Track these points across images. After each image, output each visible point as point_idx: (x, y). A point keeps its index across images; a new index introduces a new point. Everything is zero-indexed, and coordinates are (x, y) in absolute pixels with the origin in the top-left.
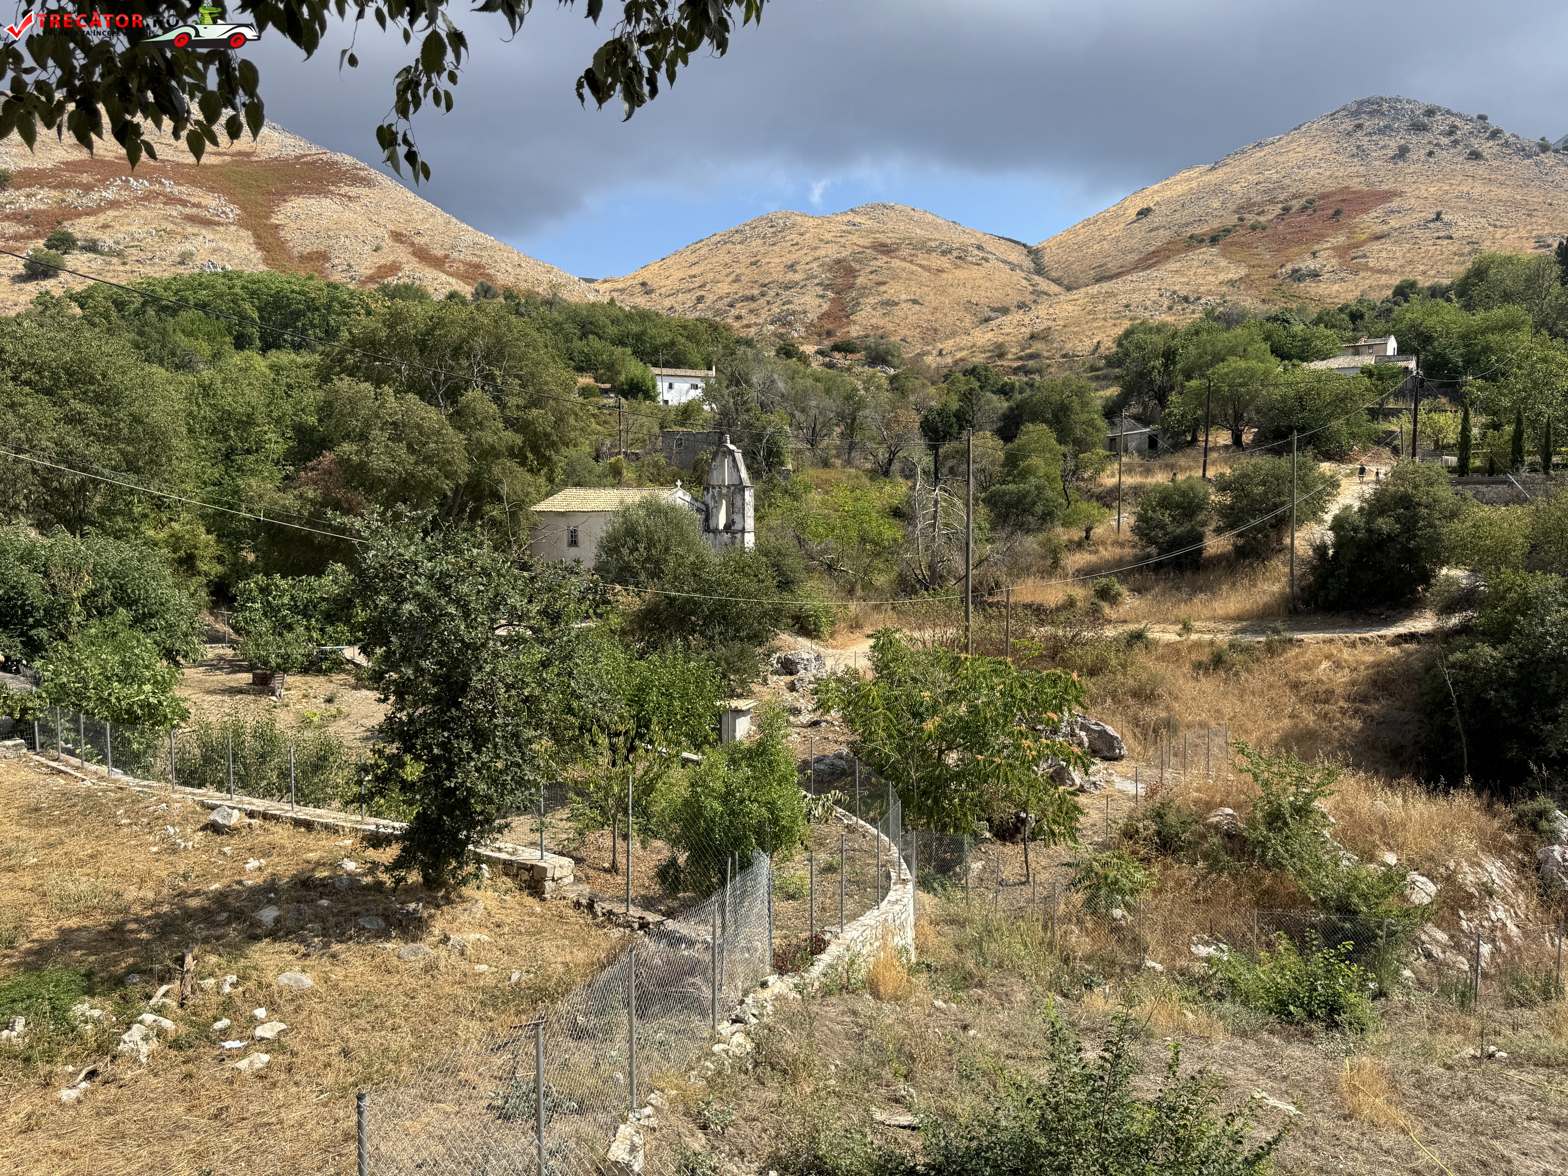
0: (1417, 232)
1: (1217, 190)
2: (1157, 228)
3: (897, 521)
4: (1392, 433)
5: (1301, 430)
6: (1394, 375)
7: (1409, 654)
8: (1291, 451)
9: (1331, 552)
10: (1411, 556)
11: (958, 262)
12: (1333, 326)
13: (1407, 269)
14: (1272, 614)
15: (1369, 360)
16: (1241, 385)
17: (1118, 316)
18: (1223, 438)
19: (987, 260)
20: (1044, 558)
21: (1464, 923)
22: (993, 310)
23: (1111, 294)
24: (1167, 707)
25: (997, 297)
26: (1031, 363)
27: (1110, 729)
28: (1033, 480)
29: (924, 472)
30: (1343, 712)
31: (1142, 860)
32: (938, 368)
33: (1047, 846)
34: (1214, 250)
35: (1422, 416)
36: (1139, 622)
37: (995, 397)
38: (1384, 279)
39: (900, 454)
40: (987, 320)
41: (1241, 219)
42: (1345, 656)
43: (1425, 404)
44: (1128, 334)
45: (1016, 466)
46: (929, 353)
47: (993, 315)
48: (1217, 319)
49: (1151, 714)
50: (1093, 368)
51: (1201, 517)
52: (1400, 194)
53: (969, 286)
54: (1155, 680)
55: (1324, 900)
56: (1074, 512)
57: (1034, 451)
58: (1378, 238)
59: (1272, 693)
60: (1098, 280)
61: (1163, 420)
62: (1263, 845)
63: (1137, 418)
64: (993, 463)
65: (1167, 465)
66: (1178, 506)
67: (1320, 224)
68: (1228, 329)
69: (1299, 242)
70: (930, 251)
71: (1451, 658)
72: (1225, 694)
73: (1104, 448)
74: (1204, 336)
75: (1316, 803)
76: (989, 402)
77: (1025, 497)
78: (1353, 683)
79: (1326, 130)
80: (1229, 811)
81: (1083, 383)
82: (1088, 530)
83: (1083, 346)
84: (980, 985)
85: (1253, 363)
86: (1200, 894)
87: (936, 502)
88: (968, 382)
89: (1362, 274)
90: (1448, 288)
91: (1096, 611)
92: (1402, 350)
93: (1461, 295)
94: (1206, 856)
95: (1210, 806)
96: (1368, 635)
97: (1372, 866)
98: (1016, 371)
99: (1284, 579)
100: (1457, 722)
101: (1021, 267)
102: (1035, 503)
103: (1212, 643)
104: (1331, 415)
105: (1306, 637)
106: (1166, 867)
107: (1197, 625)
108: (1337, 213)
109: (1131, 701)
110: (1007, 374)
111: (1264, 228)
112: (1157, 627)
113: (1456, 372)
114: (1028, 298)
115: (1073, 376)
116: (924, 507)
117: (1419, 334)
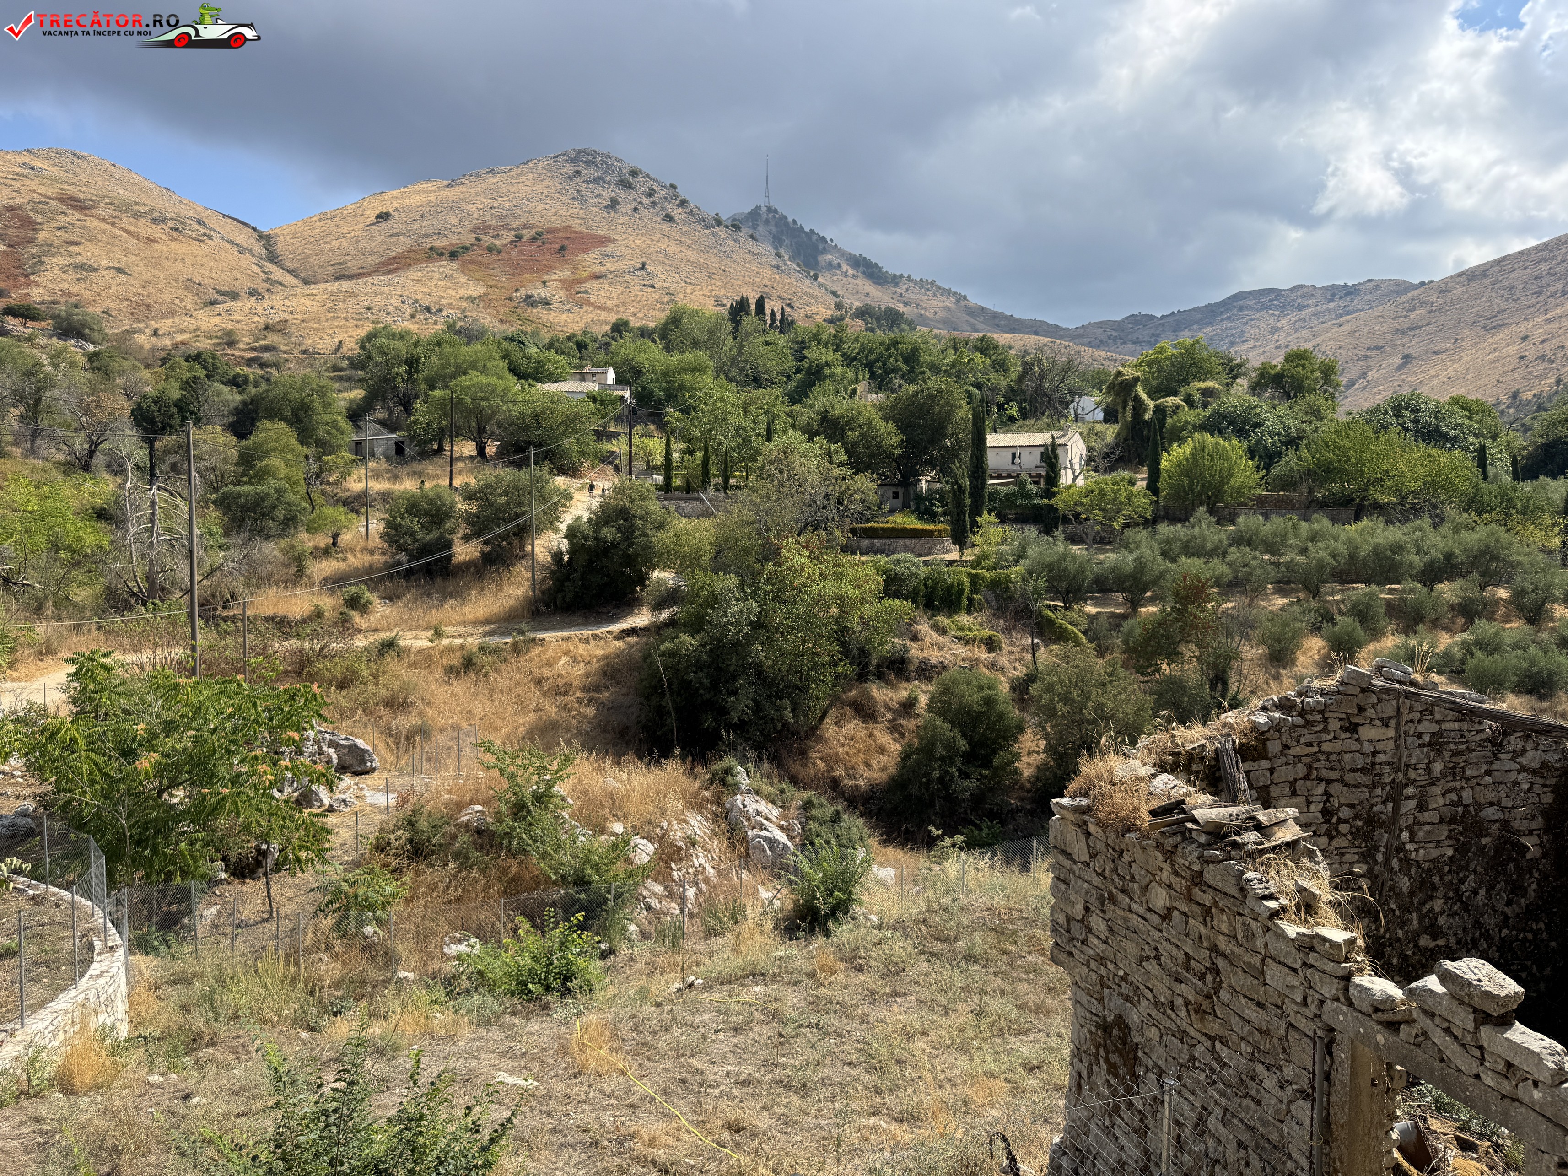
0: (628, 278)
1: (454, 207)
2: (397, 235)
3: (102, 525)
4: (613, 453)
5: (538, 445)
6: (613, 402)
7: (631, 646)
8: (528, 465)
9: (566, 558)
10: (630, 560)
11: (174, 234)
12: (563, 353)
13: (622, 309)
14: (518, 616)
15: (592, 387)
16: (482, 399)
17: (360, 318)
18: (468, 448)
19: (210, 237)
20: (287, 566)
21: (675, 873)
22: (219, 292)
23: (352, 294)
24: (420, 714)
25: (225, 280)
26: (266, 356)
27: (361, 743)
28: (272, 482)
29: (137, 467)
30: (580, 701)
31: (393, 871)
32: (153, 350)
33: (293, 875)
34: (454, 265)
35: (636, 440)
36: (390, 630)
37: (225, 389)
38: (604, 315)
39: (105, 445)
40: (213, 303)
41: (478, 239)
42: (581, 651)
43: (638, 429)
44: (371, 337)
45: (252, 466)
46: (140, 331)
47: (220, 298)
48: (458, 333)
49: (404, 722)
50: (335, 368)
51: (449, 525)
52: (613, 241)
53: (189, 262)
54: (407, 689)
55: (563, 877)
56: (319, 517)
57: (273, 450)
58: (597, 277)
59: (519, 690)
60: (338, 278)
61: (409, 428)
62: (509, 835)
63: (383, 423)
64: (225, 461)
65: (415, 473)
66: (427, 513)
67: (548, 256)
68: (468, 343)
69: (530, 270)
70: (137, 216)
71: (662, 648)
72: (475, 695)
73: (350, 451)
74: (447, 349)
75: (556, 788)
76: (219, 394)
77: (263, 499)
78: (587, 675)
79: (550, 170)
80: (479, 808)
81: (323, 382)
82: (335, 536)
83: (325, 345)
84: (212, 1043)
85: (494, 380)
86: (452, 894)
87: (153, 504)
88: (191, 369)
89: (585, 308)
90: (653, 331)
91: (345, 621)
92: (620, 380)
93: (662, 338)
94: (456, 856)
95: (460, 806)
96: (598, 632)
97: (603, 838)
98: (250, 362)
99: (527, 584)
100: (668, 702)
101: (251, 251)
102: (275, 507)
103: (462, 647)
104: (563, 433)
105: (548, 636)
106: (418, 874)
107: (448, 630)
108: (563, 248)
109: (383, 711)
110: (239, 364)
111: (499, 252)
112: (409, 634)
113: (659, 404)
114: (261, 286)
115: (313, 375)
116: (138, 508)
117: (632, 368)
